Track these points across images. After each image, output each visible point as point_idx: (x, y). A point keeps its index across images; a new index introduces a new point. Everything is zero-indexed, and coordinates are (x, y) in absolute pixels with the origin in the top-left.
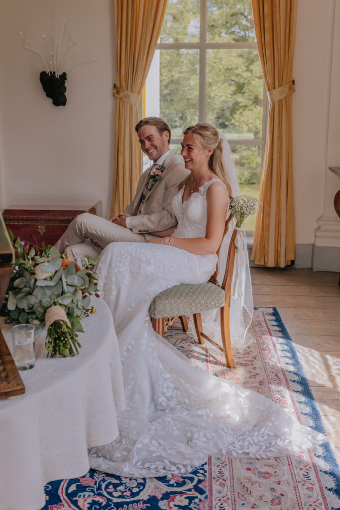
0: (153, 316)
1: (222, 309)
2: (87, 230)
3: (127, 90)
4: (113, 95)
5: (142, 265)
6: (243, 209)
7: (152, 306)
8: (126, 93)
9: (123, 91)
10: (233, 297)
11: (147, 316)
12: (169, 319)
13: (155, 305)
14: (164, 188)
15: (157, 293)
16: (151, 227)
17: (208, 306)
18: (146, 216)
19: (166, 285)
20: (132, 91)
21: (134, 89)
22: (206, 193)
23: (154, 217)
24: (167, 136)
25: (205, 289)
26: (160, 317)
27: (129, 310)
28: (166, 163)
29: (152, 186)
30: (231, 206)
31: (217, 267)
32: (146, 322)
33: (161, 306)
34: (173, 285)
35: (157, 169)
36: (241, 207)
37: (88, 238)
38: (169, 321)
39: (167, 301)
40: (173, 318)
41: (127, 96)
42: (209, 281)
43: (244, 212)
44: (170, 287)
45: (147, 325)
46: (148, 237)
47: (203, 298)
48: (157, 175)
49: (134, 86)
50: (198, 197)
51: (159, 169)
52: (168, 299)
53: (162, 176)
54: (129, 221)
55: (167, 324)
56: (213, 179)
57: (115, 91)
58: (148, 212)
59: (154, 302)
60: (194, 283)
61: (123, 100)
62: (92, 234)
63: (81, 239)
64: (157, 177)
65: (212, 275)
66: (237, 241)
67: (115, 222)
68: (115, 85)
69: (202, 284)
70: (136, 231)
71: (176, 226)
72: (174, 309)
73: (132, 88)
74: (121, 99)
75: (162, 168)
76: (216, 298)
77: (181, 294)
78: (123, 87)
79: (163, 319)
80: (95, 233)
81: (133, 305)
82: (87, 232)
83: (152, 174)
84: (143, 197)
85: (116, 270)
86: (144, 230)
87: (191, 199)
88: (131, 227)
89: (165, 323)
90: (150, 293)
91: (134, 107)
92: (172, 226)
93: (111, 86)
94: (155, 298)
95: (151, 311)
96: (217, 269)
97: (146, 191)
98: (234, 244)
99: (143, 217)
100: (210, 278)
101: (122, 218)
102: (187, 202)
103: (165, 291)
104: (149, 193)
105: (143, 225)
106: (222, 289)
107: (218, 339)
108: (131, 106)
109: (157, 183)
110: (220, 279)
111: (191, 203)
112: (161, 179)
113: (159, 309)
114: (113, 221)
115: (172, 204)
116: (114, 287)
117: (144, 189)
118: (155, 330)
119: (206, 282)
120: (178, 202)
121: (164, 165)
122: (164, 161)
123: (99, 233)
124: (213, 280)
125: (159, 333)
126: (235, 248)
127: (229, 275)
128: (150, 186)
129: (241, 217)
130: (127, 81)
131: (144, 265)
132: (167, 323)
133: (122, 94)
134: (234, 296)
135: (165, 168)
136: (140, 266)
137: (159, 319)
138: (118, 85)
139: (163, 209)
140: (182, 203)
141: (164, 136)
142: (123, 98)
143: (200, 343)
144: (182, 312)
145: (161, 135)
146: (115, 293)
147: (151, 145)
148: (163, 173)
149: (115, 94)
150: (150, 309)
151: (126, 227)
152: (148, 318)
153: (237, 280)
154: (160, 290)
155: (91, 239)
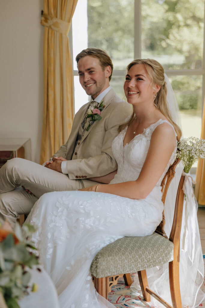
0: (95, 275)
1: (171, 264)
2: (19, 177)
3: (57, 17)
4: (41, 23)
5: (80, 219)
6: (191, 153)
7: (94, 264)
8: (55, 20)
9: (52, 19)
10: (182, 250)
11: (88, 276)
12: (112, 278)
13: (98, 263)
14: (103, 129)
15: (99, 249)
16: (90, 172)
17: (155, 261)
18: (83, 160)
19: (109, 239)
20: (62, 19)
21: (64, 16)
22: (150, 135)
23: (93, 162)
24: (109, 72)
25: (152, 242)
26: (103, 276)
27: (68, 268)
28: (106, 101)
29: (90, 126)
30: (178, 149)
31: (163, 216)
32: (87, 282)
33: (104, 264)
34: (116, 239)
35: (96, 107)
36: (190, 151)
37: (20, 185)
38: (113, 280)
39: (111, 258)
40: (117, 277)
41: (55, 24)
42: (156, 232)
43: (192, 156)
44: (113, 241)
45: (88, 286)
46: (86, 184)
47: (150, 253)
48: (96, 114)
49: (64, 13)
50: (141, 139)
51: (97, 108)
52: (111, 255)
53: (101, 116)
54: (65, 165)
55: (111, 284)
56: (160, 120)
57: (43, 18)
58: (86, 156)
59: (96, 259)
60: (138, 236)
61: (52, 29)
62: (24, 181)
63: (12, 187)
64: (96, 116)
65: (158, 225)
66: (186, 188)
67: (49, 166)
68: (42, 12)
69: (147, 236)
70: (72, 177)
71: (116, 171)
72: (119, 266)
73: (61, 15)
74: (50, 27)
75: (100, 107)
76: (164, 251)
77: (126, 249)
78: (51, 14)
79: (106, 278)
80: (27, 180)
81: (73, 263)
82: (18, 179)
83: (90, 112)
84: (78, 137)
85: (51, 226)
86: (81, 176)
87: (134, 141)
88: (67, 173)
89: (109, 283)
90: (91, 249)
91: (64, 36)
92: (112, 171)
93: (38, 13)
94: (97, 255)
95: (93, 269)
96: (163, 219)
97: (83, 130)
98: (183, 191)
99: (81, 161)
100: (156, 228)
101: (57, 162)
102: (130, 144)
103: (108, 246)
104: (86, 133)
105: (80, 170)
106: (170, 242)
107: (167, 297)
108: (61, 35)
109: (95, 123)
110: (167, 230)
111: (134, 146)
112: (100, 119)
113: (101, 268)
114: (47, 166)
115: (112, 147)
116: (50, 245)
117: (80, 128)
118: (98, 290)
119: (152, 233)
120: (119, 144)
121: (103, 104)
122: (103, 99)
123: (32, 180)
124: (159, 230)
125: (102, 295)
126: (183, 195)
127: (177, 225)
128: (86, 125)
129: (189, 161)
130: (55, 8)
131: (83, 219)
132: (111, 282)
133: (50, 22)
134: (183, 248)
135: (104, 107)
136: (78, 219)
137: (102, 278)
138: (46, 11)
139: (102, 152)
140: (124, 146)
141: (106, 72)
142: (52, 27)
143: (145, 299)
144: (128, 269)
145: (103, 70)
146: (51, 251)
147: (91, 78)
148: (102, 112)
149: (43, 22)
150: (91, 267)
151: (61, 172)
152: (90, 278)
153: (187, 231)
154: (103, 245)
155: (22, 186)
